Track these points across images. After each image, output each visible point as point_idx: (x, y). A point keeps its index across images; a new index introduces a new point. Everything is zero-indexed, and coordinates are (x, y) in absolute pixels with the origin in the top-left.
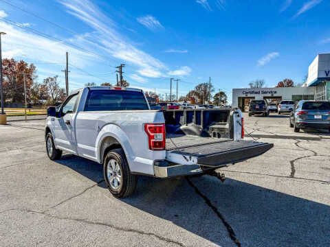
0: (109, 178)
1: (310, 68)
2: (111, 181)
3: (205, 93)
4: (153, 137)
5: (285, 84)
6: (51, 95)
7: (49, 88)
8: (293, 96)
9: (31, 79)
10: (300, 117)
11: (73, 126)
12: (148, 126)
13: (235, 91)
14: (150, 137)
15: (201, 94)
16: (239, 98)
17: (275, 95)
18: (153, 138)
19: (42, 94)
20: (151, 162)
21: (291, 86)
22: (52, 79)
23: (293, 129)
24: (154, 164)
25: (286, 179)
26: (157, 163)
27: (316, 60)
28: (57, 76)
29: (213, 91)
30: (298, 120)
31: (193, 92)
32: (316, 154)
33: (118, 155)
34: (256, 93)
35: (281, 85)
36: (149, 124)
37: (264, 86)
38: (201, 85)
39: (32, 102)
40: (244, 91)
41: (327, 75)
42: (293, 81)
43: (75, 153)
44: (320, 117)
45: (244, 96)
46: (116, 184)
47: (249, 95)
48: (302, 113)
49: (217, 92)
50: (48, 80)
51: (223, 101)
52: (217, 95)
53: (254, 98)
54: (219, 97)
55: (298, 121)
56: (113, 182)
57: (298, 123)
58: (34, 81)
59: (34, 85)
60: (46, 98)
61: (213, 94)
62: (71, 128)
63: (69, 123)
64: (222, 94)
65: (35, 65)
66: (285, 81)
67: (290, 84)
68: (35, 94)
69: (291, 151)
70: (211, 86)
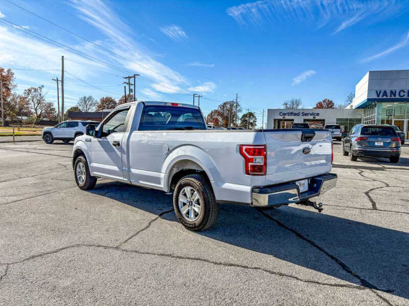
0: (182, 210)
1: (358, 87)
2: (184, 212)
3: (231, 113)
4: (251, 160)
5: (325, 105)
6: (33, 111)
7: (31, 102)
8: (338, 120)
9: (9, 89)
10: (359, 143)
11: (125, 148)
12: (244, 148)
13: (270, 112)
14: (247, 161)
15: (225, 114)
16: (275, 120)
17: (317, 118)
18: (253, 162)
19: (21, 109)
20: (248, 189)
21: (331, 107)
22: (36, 90)
23: (349, 157)
24: (252, 191)
25: (369, 211)
26: (257, 190)
27: (366, 78)
28: (43, 86)
29: (240, 111)
30: (356, 147)
31: (216, 111)
32: (388, 186)
33: (196, 181)
34: (295, 114)
35: (320, 106)
36: (244, 145)
37: (300, 107)
38: (225, 104)
39: (8, 119)
40: (280, 112)
41: (378, 96)
42: (333, 101)
43: (125, 180)
44: (382, 144)
45: (281, 118)
46: (192, 215)
47: (287, 117)
48: (361, 139)
49: (245, 112)
50: (30, 90)
51: (251, 124)
52: (245, 116)
53: (293, 120)
54: (247, 119)
55: (357, 149)
56: (188, 213)
57: (356, 151)
58: (12, 92)
59: (11, 97)
60: (26, 114)
61: (240, 115)
62: (121, 150)
63: (117, 144)
64: (251, 115)
65: (13, 71)
66: (324, 101)
67: (330, 105)
68: (12, 108)
69: (359, 182)
70: (238, 105)
